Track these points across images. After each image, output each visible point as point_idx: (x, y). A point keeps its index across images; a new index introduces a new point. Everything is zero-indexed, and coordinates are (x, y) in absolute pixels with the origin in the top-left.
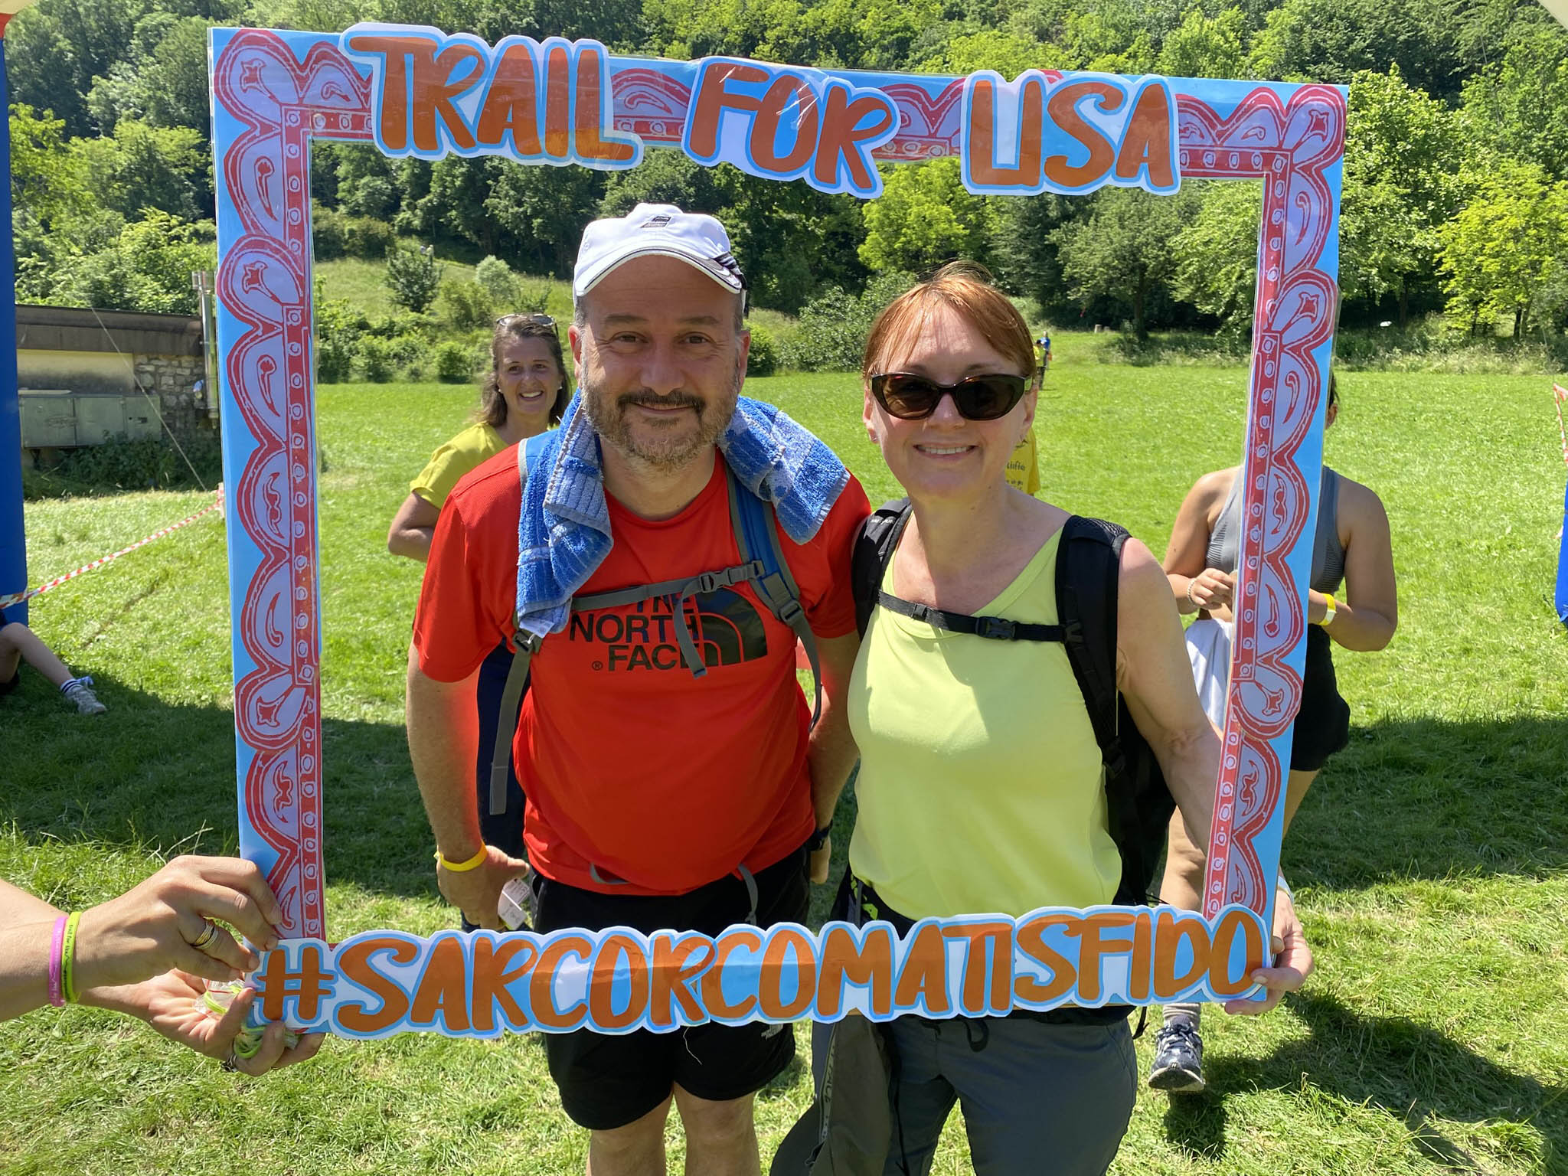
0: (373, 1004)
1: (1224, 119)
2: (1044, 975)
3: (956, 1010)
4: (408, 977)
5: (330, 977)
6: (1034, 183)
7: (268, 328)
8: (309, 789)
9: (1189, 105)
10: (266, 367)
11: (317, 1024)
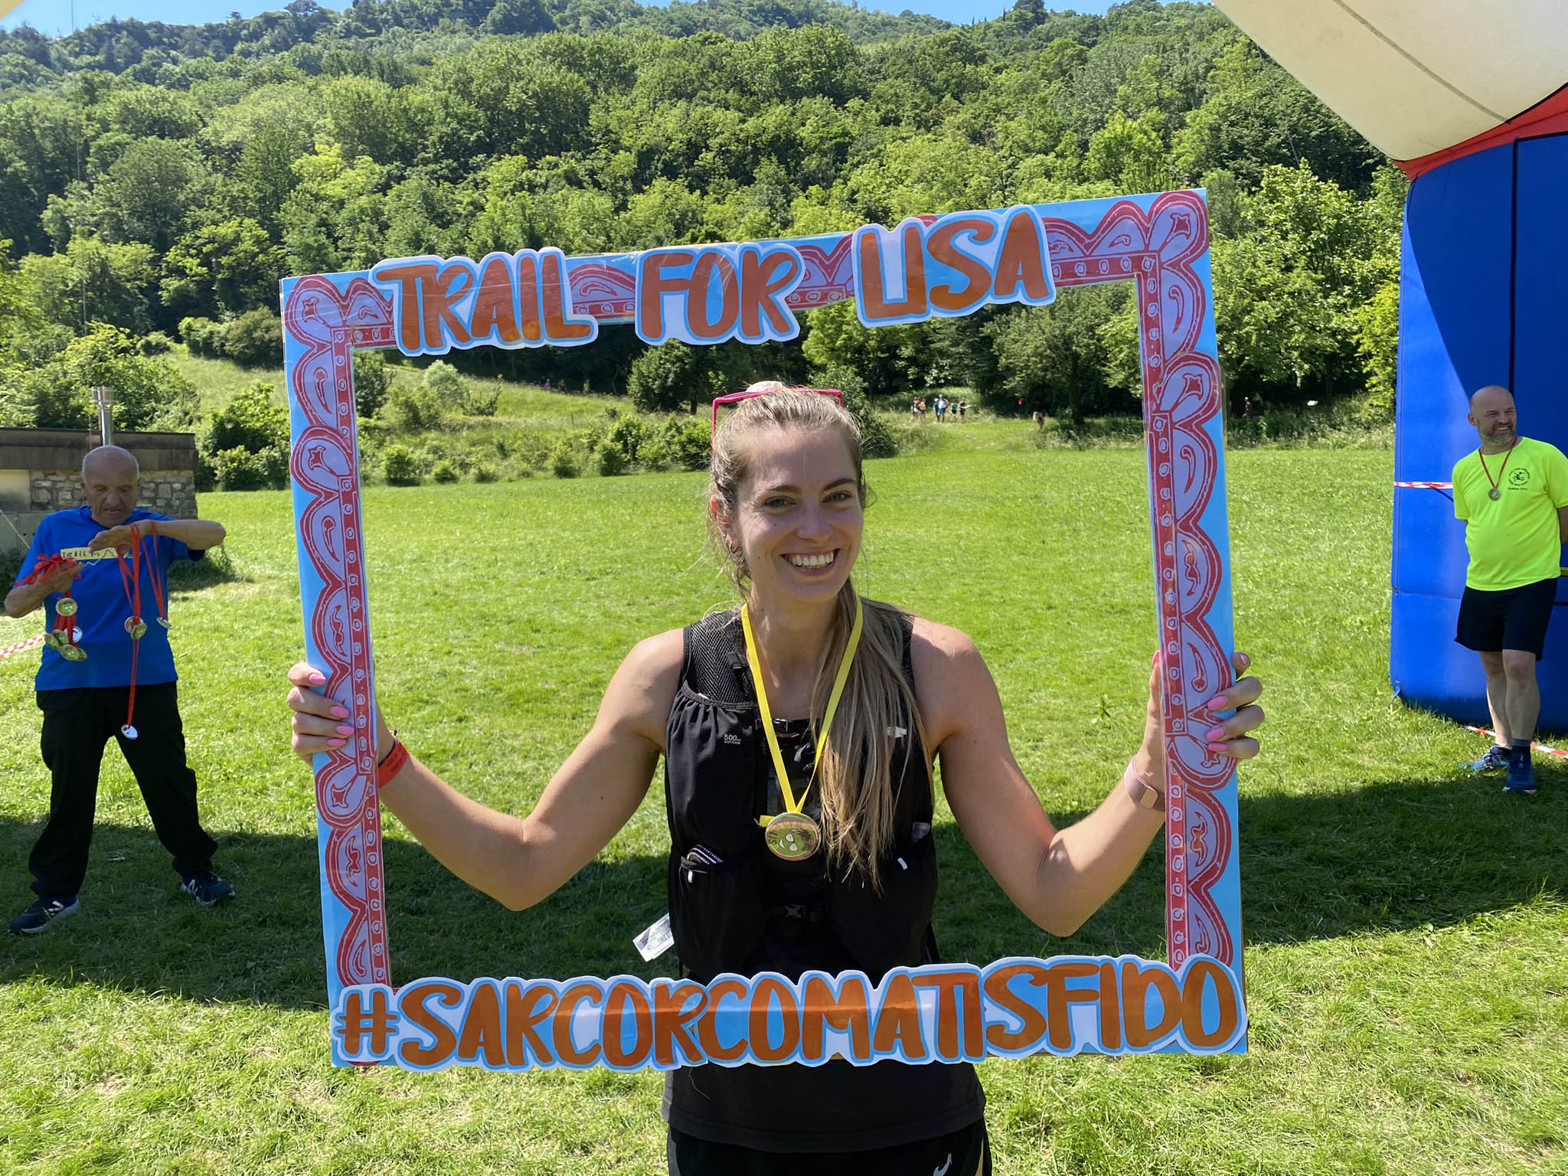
0: (428, 1041)
1: (1090, 232)
2: (1015, 1024)
3: (932, 1056)
4: (454, 1018)
5: (394, 1017)
6: (923, 312)
7: (329, 495)
8: (373, 859)
9: (1053, 225)
10: (328, 524)
11: (386, 1058)
